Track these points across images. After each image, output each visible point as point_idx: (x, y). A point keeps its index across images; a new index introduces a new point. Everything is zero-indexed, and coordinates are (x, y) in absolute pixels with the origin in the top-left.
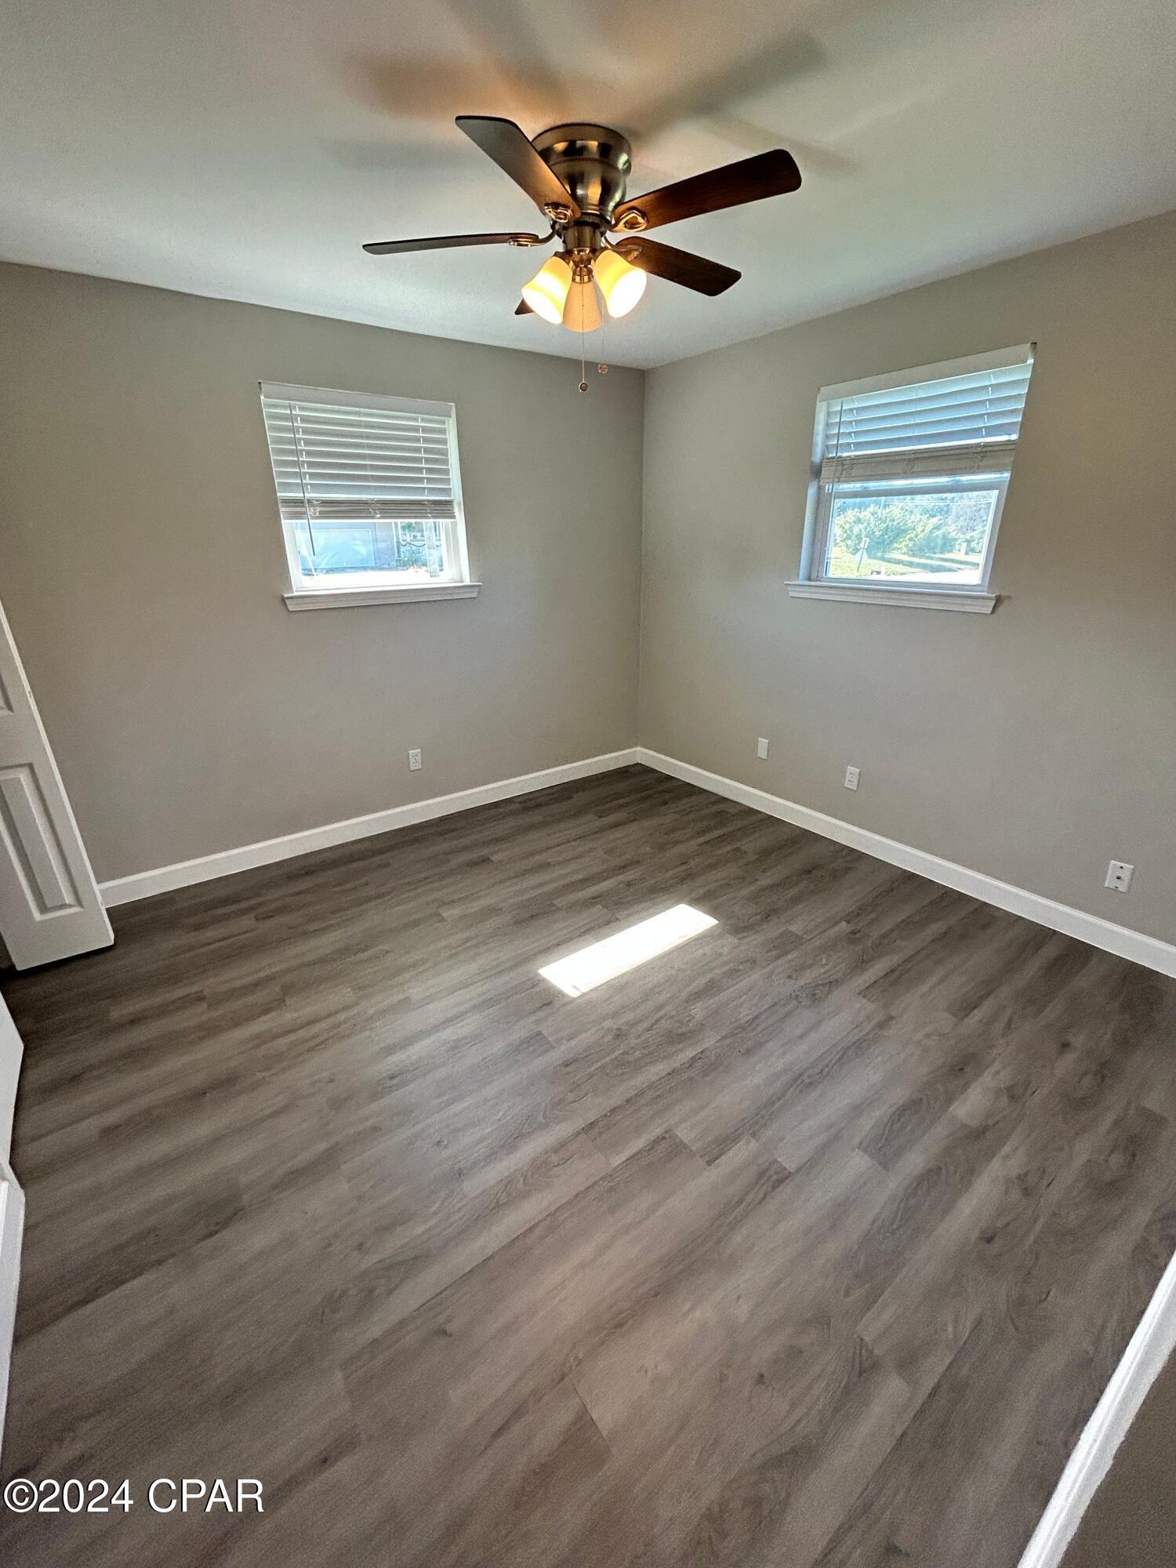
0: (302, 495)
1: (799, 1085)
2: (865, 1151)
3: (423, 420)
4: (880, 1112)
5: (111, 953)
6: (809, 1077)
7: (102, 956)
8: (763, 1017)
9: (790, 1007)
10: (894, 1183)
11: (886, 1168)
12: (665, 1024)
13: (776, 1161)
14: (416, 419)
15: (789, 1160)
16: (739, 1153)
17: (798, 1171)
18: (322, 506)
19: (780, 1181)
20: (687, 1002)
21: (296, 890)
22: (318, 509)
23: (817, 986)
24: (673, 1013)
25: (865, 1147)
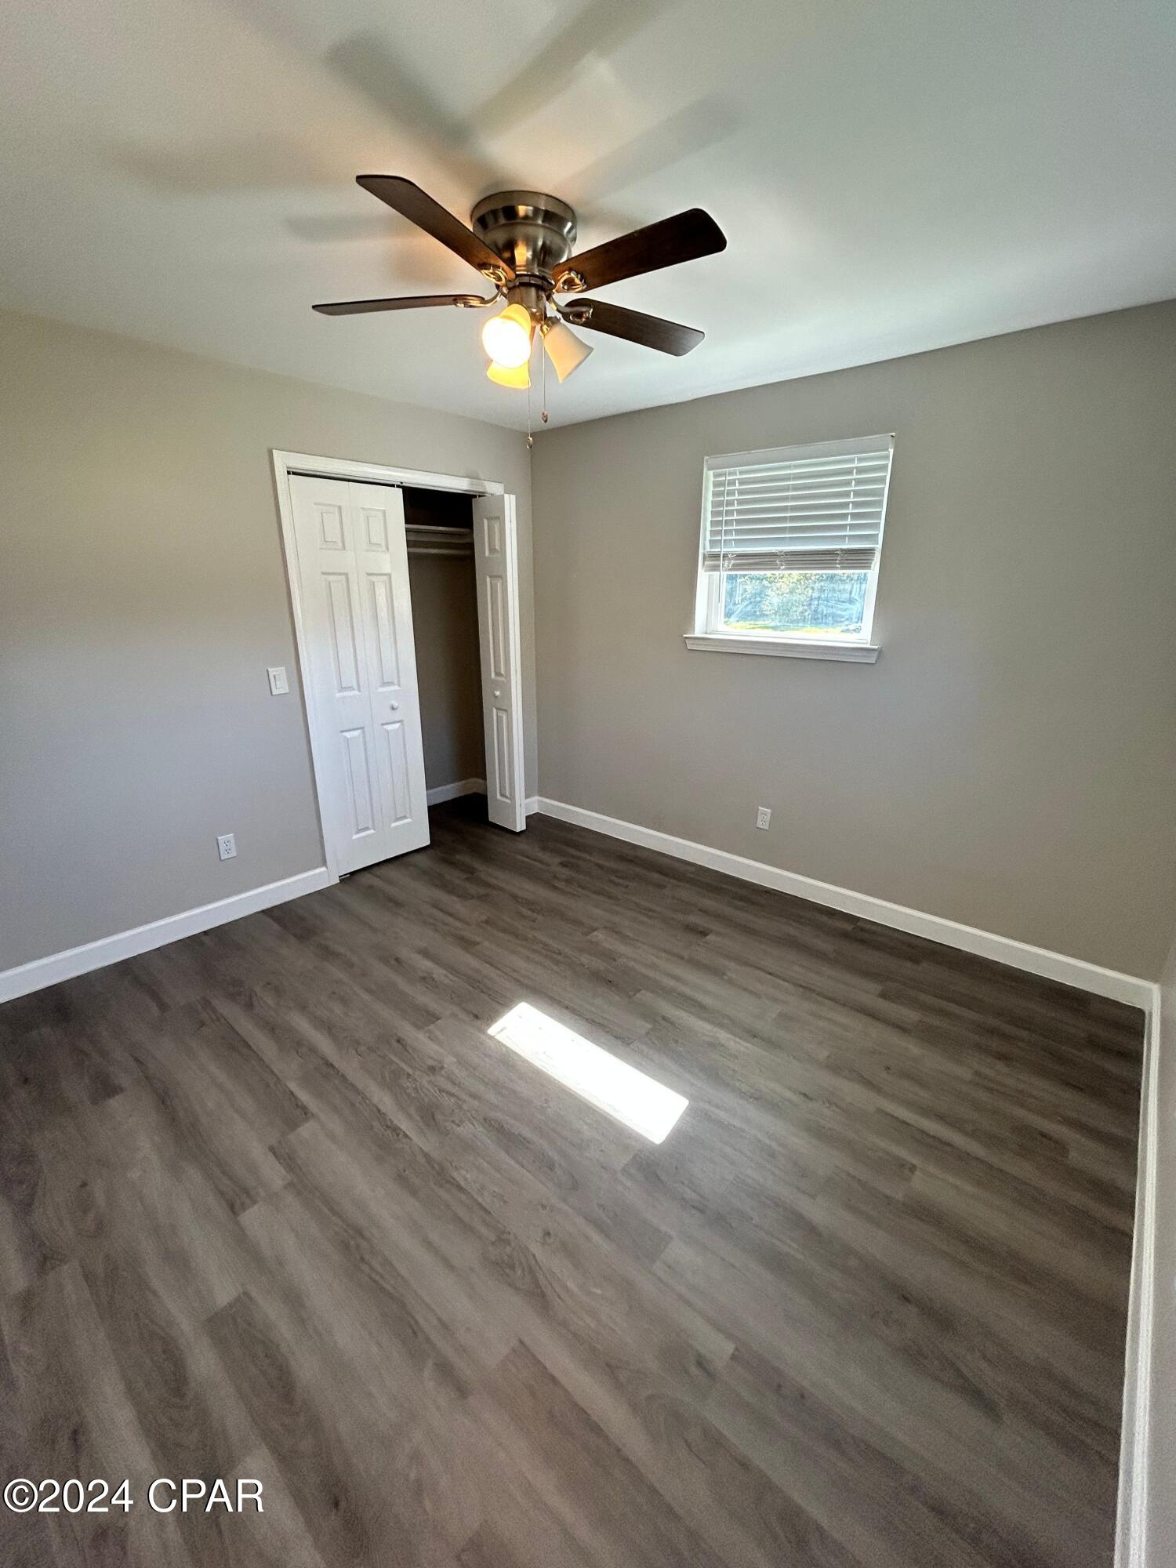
0: (719, 550)
1: (346, 1232)
2: (238, 1299)
3: (860, 460)
4: (284, 1330)
5: (513, 837)
6: (358, 1247)
7: (508, 835)
8: (463, 1197)
9: (483, 1230)
10: (186, 1326)
11: (210, 1320)
12: (448, 1102)
13: (255, 1202)
14: (852, 461)
15: (253, 1218)
16: (274, 1174)
17: (237, 1223)
18: (736, 560)
19: (232, 1207)
20: (485, 1119)
21: (600, 862)
22: (733, 562)
23: (531, 1272)
24: (465, 1107)
25: (243, 1302)
